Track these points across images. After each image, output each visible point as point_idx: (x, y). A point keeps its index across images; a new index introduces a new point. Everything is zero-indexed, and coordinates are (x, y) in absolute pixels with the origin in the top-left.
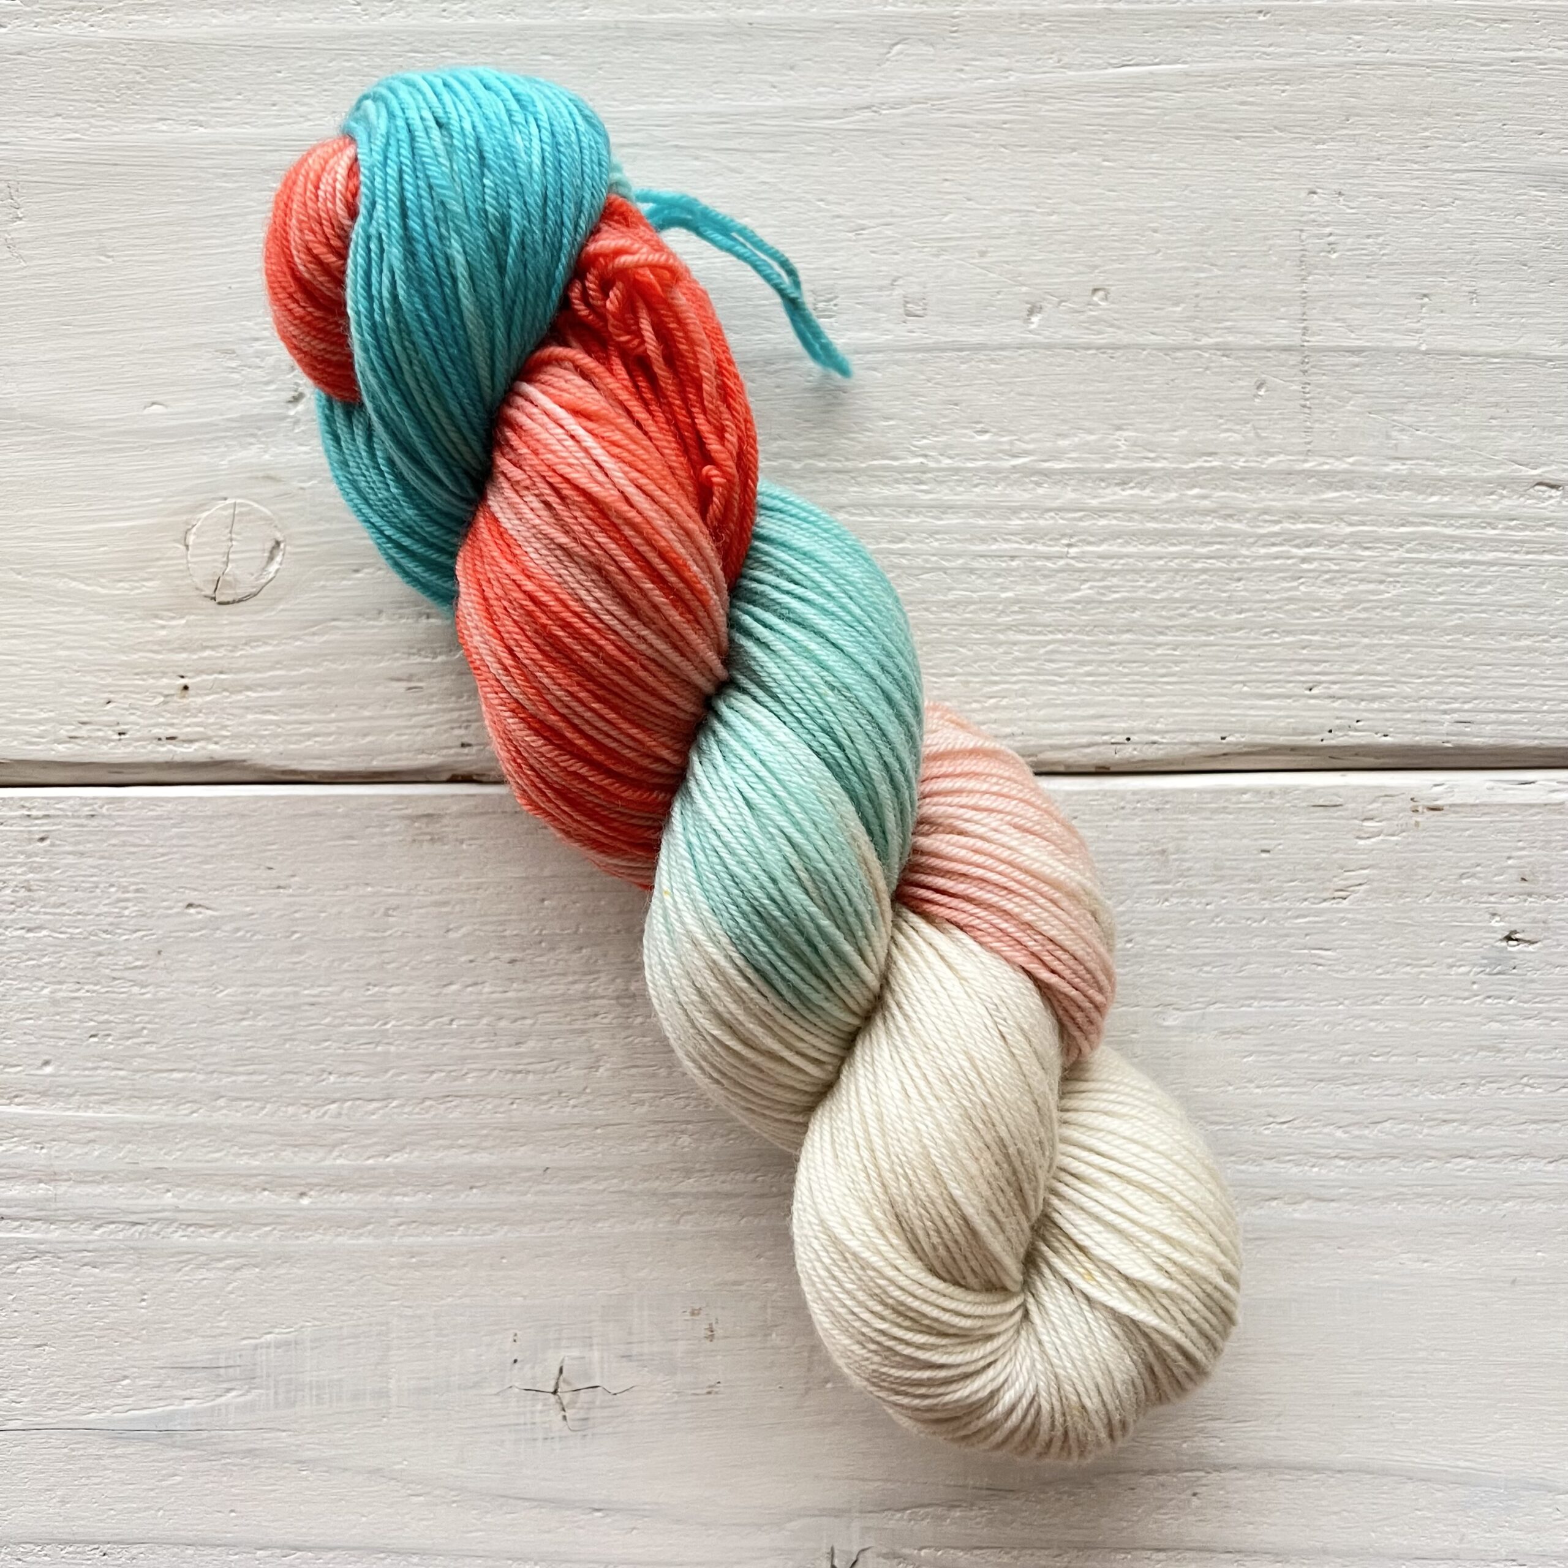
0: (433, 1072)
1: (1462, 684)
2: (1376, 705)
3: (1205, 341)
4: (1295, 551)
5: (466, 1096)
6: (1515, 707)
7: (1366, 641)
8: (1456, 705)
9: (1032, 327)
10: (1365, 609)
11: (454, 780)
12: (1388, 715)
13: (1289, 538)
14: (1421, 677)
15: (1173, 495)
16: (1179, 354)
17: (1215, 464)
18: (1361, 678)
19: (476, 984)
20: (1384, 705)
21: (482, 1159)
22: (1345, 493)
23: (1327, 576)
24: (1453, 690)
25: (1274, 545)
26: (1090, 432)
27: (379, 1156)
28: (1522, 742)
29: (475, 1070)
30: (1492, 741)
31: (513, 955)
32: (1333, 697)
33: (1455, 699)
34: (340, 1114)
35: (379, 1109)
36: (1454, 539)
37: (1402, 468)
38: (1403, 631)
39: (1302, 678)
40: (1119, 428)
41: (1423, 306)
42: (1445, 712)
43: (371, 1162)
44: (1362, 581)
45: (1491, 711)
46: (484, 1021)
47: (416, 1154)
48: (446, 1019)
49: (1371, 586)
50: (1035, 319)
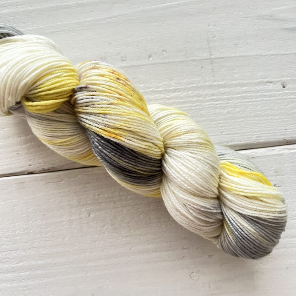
0: (27, 243)
1: (256, 128)
2: (237, 135)
3: (189, 59)
4: (215, 103)
5: (35, 248)
6: (269, 132)
7: (233, 121)
8: (256, 133)
9: (150, 60)
10: (232, 114)
11: (29, 174)
12: (240, 137)
13: (213, 100)
14: (247, 128)
15: (185, 93)
16: (184, 63)
17: (194, 85)
18: (233, 129)
19: (35, 221)
20: (239, 135)
21: (40, 262)
22: (224, 89)
23: (222, 108)
24: (254, 130)
25: (209, 102)
26: (166, 81)
27: (16, 264)
28: (272, 140)
29: (37, 241)
30: (265, 141)
31: (44, 213)
32: (227, 134)
33: (255, 132)
34: (6, 255)
35: (16, 252)
36: (250, 96)
37: (236, 82)
38: (241, 118)
39: (220, 131)
40: (172, 80)
41: (236, 47)
42: (253, 135)
43: (14, 265)
44: (230, 108)
45: (264, 134)
46: (38, 230)
47: (25, 262)
48: (29, 230)
49: (233, 109)
50: (151, 59)
